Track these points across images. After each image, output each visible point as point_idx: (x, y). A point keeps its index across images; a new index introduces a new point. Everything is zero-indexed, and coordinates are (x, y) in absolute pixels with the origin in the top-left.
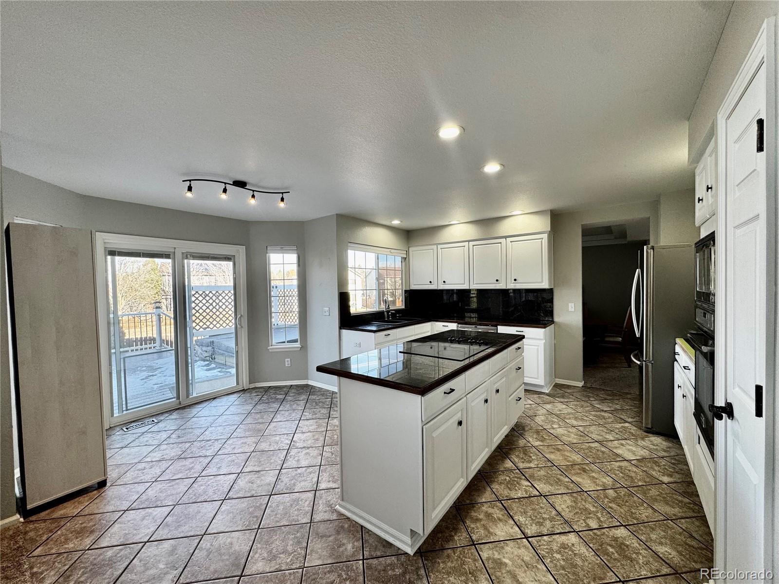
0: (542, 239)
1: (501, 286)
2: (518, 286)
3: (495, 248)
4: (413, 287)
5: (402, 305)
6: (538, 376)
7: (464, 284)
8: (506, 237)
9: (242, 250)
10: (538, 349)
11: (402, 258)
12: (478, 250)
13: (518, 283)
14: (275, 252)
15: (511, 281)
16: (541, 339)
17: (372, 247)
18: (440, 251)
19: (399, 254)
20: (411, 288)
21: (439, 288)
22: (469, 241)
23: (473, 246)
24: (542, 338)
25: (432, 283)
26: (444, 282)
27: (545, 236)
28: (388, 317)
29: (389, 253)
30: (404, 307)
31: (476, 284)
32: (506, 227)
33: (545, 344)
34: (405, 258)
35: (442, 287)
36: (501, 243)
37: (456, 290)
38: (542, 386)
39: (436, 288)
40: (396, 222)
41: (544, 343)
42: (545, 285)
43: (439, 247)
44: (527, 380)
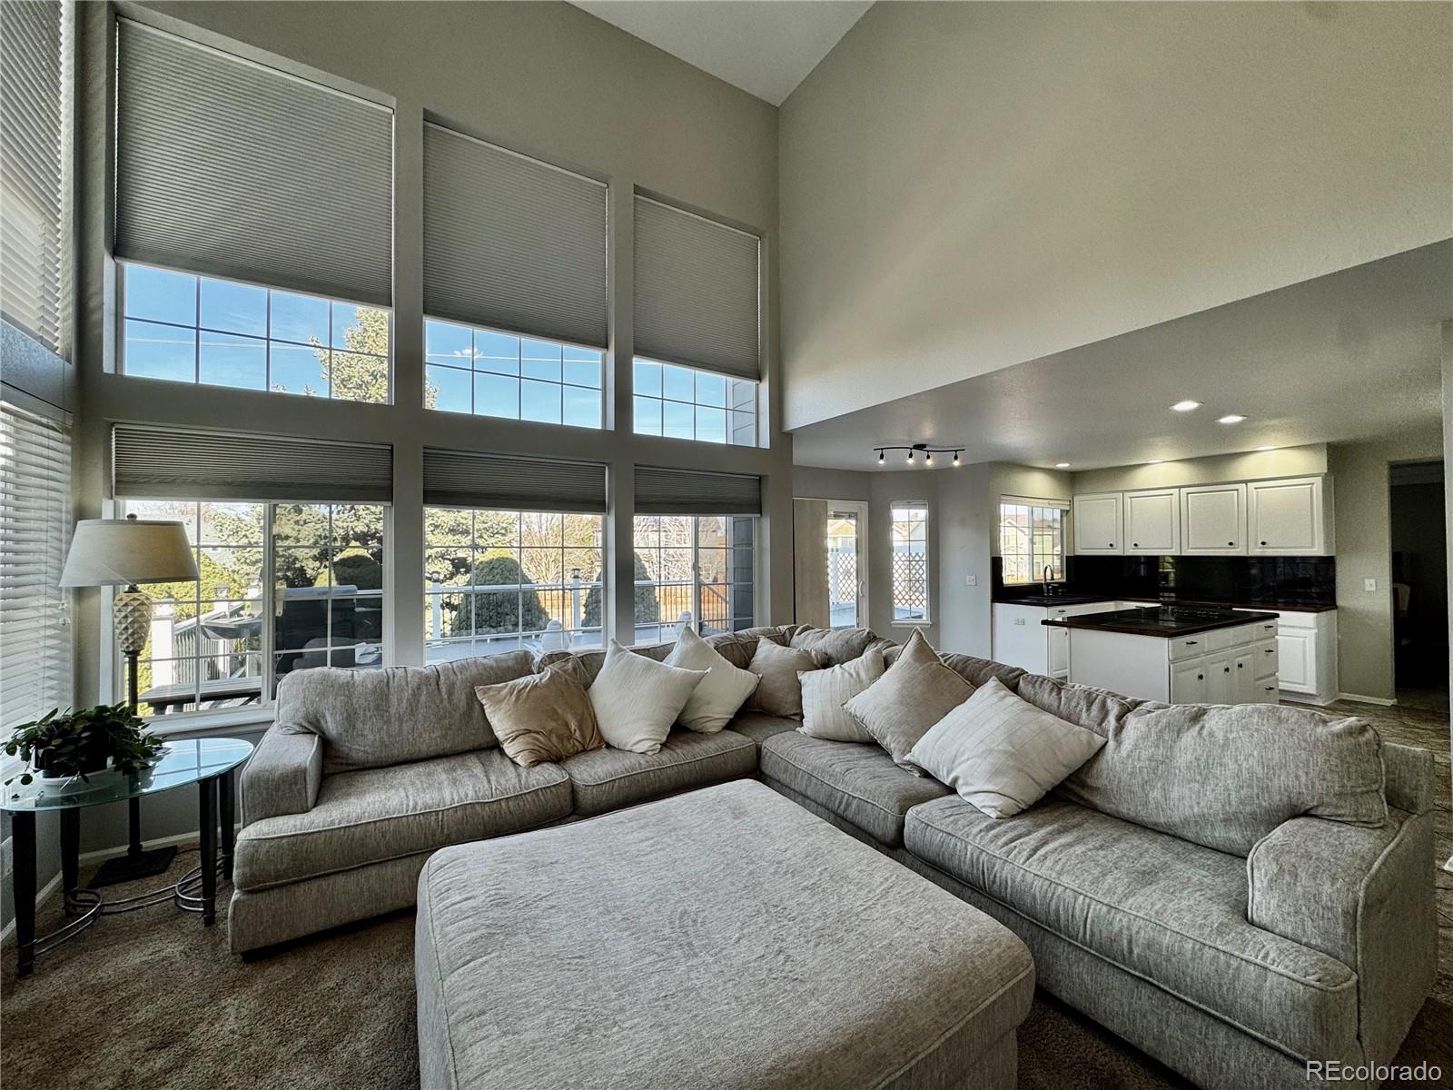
0: (1313, 484)
1: (1238, 551)
2: (1269, 552)
3: (1228, 496)
4: (1080, 552)
5: (1062, 577)
6: (1305, 679)
7: (1171, 548)
8: (1246, 482)
9: (865, 505)
10: (1304, 642)
11: (1062, 511)
12: (1196, 499)
13: (1269, 548)
14: (898, 507)
15: (1256, 544)
16: (1310, 628)
17: (1028, 499)
18: (1128, 501)
19: (1058, 506)
20: (1077, 554)
21: (1126, 554)
22: (1180, 487)
23: (1188, 494)
24: (1312, 626)
25: (1115, 546)
26: (1136, 545)
27: (1318, 481)
28: (1048, 592)
29: (1047, 505)
30: (1065, 580)
31: (1192, 548)
32: (1246, 468)
33: (1318, 636)
34: (1068, 511)
35: (1131, 552)
36: (1237, 490)
37: (1145, 557)
38: (1311, 695)
39: (1120, 554)
40: (1063, 465)
41: (1316, 633)
42: (1318, 550)
43: (1127, 495)
44: (1282, 686)
